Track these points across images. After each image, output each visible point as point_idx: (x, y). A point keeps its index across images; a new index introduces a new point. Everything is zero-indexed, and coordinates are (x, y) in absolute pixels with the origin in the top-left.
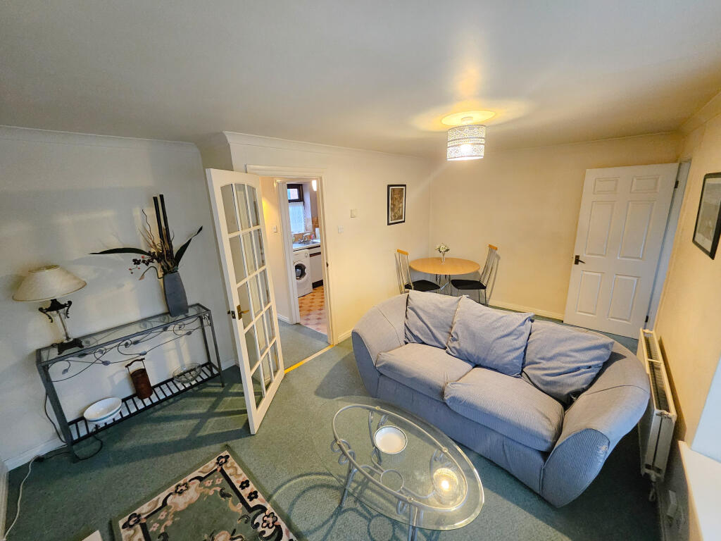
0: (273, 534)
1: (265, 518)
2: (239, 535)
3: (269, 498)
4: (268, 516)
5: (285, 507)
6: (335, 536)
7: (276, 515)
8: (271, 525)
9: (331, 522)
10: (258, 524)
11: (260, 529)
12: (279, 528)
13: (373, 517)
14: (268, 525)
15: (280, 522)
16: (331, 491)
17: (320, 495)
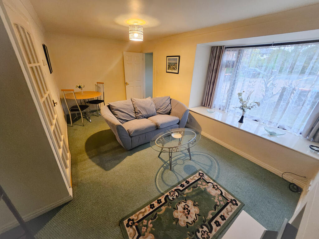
0: (178, 192)
1: (171, 195)
2: (176, 206)
3: (163, 194)
4: (170, 194)
5: (168, 188)
6: (180, 173)
7: (170, 191)
8: (174, 193)
9: (176, 173)
10: (173, 198)
11: (175, 197)
12: (176, 190)
13: (176, 163)
14: (174, 194)
15: (173, 190)
16: (165, 172)
17: (165, 175)
